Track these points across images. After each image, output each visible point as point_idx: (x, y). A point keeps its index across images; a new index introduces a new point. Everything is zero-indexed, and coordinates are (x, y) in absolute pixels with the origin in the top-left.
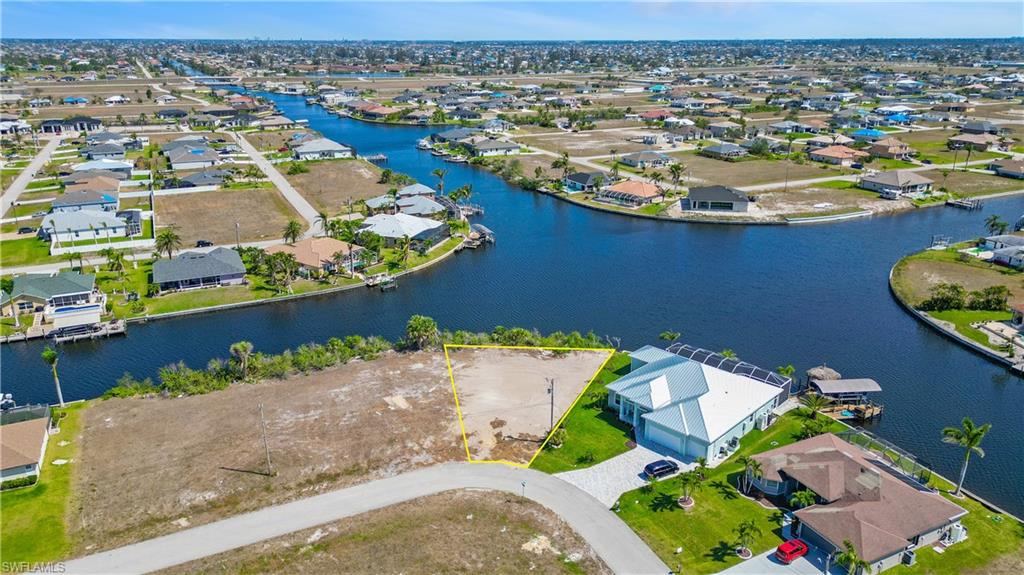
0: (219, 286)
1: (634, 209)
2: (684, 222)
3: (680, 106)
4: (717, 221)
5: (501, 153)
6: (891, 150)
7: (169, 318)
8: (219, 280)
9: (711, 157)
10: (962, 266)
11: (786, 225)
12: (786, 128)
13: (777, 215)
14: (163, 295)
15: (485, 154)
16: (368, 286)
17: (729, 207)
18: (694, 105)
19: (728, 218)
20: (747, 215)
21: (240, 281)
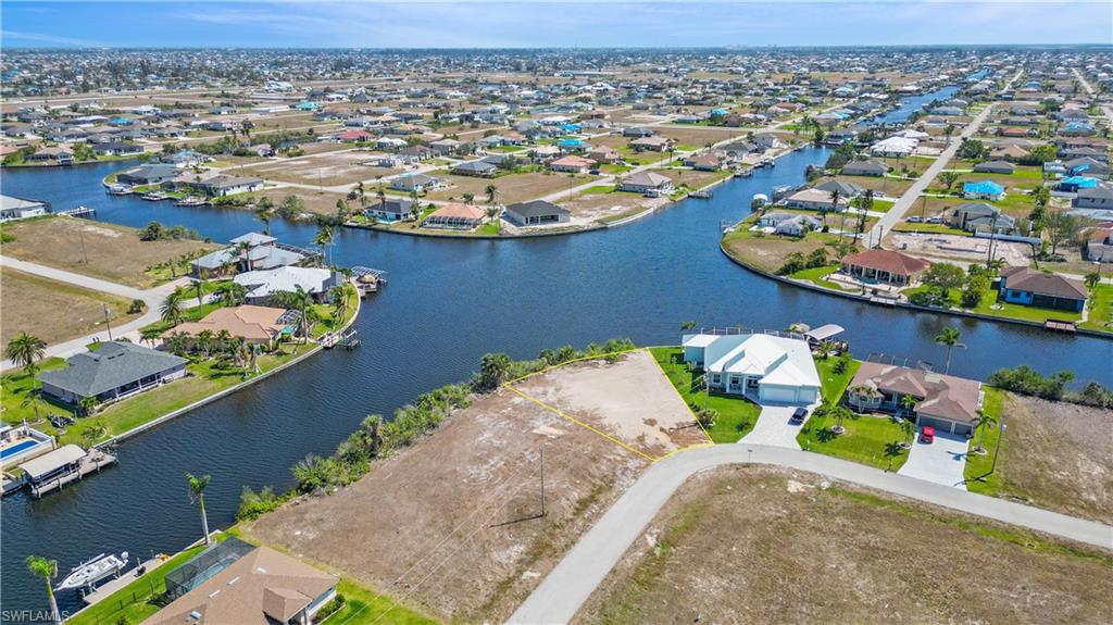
0: (160, 384)
1: (472, 232)
2: (526, 237)
3: (357, 125)
4: (554, 233)
5: (244, 189)
6: (607, 156)
7: (141, 433)
8: (159, 377)
9: (467, 175)
10: (761, 240)
11: (606, 228)
12: (496, 143)
13: (595, 221)
14: (100, 410)
15: (228, 193)
16: (326, 348)
17: (554, 219)
18: (371, 123)
19: (562, 229)
20: (571, 224)
21: (181, 373)
